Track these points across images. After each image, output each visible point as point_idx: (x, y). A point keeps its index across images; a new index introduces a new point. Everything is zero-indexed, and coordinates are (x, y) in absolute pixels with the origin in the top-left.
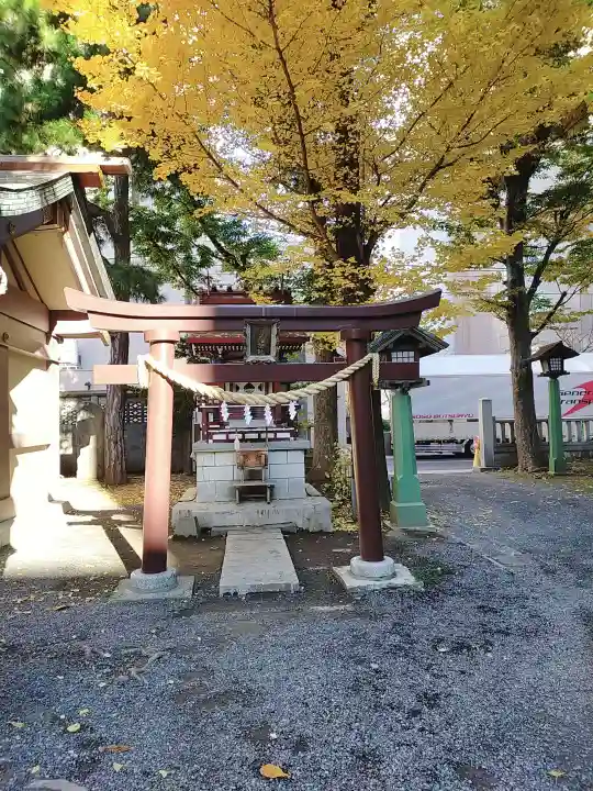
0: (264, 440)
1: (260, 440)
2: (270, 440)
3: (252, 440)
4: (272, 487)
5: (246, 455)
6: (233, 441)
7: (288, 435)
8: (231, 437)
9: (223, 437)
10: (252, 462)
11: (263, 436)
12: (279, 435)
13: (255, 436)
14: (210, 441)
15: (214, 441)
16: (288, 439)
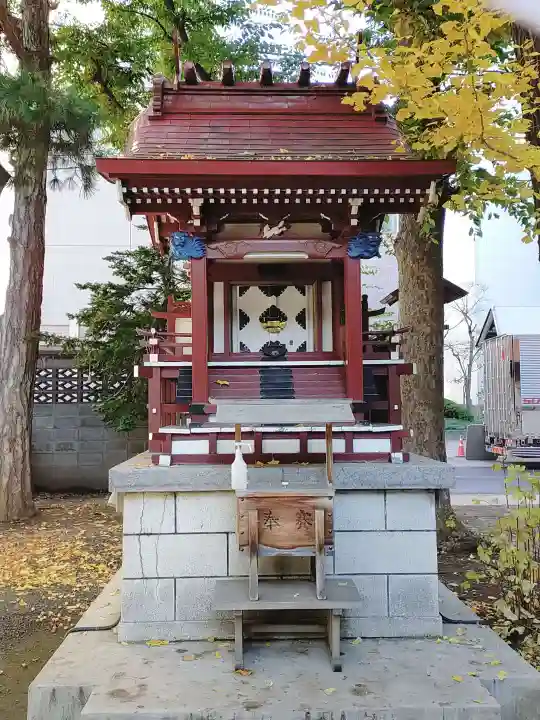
0: (319, 459)
1: (304, 458)
2: (337, 457)
3: (285, 459)
4: (343, 618)
5: (265, 509)
6: (229, 459)
7: (383, 446)
8: (224, 447)
9: (201, 447)
10: (285, 532)
11: (316, 446)
12: (361, 446)
13: (292, 446)
14: (165, 460)
15: (175, 460)
16: (387, 458)
